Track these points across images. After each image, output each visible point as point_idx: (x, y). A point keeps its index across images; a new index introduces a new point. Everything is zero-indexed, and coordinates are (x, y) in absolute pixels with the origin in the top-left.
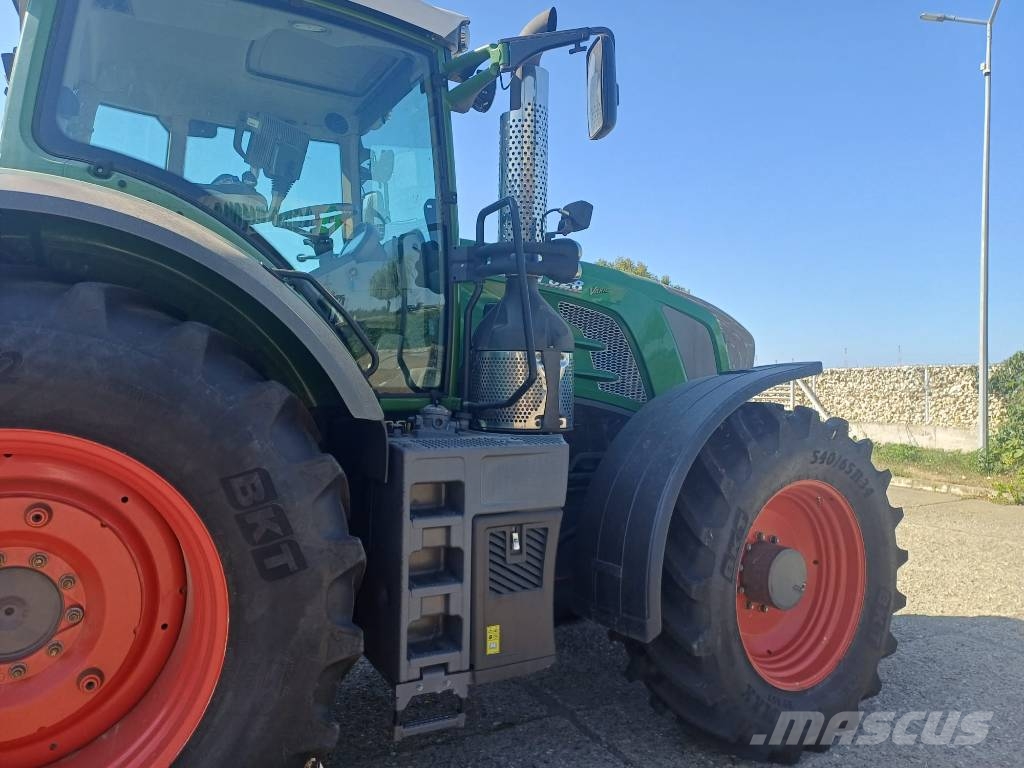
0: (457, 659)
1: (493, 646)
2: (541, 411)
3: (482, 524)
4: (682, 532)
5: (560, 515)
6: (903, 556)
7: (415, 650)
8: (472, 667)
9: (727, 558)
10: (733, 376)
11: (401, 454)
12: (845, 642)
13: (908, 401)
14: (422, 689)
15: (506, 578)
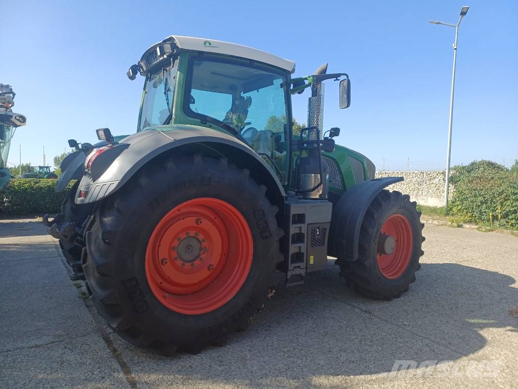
0: (303, 265)
1: (312, 262)
2: (321, 192)
3: (310, 226)
4: (364, 230)
5: (330, 224)
6: (424, 239)
7: (293, 262)
8: (306, 268)
9: (375, 237)
10: (376, 182)
11: (290, 206)
12: (406, 266)
13: (417, 185)
14: (294, 273)
15: (315, 242)
